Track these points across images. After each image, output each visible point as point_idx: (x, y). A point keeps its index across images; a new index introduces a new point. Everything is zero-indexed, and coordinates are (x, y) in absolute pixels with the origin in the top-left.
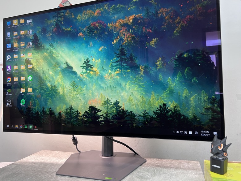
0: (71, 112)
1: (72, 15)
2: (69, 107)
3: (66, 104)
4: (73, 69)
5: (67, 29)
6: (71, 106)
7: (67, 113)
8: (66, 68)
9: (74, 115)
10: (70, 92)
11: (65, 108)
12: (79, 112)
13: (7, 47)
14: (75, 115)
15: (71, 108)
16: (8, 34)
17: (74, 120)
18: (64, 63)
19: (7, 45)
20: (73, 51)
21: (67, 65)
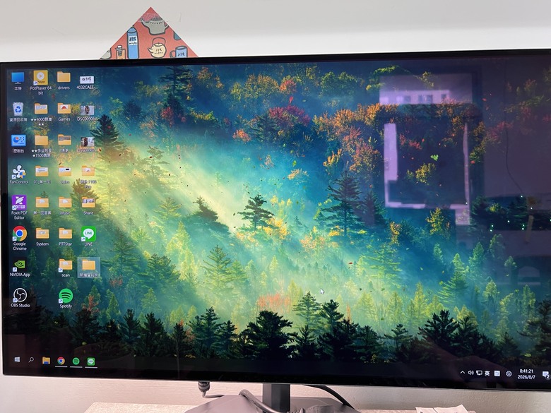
0: (209, 324)
1: (216, 81)
2: (204, 313)
3: (197, 304)
4: (217, 218)
5: (201, 117)
6: (211, 310)
7: (198, 328)
8: (199, 214)
9: (219, 331)
10: (209, 275)
11: (193, 314)
12: (233, 324)
13: (14, 144)
14: (221, 333)
15: (210, 315)
16: (15, 108)
17: (218, 345)
18: (192, 201)
19: (13, 137)
20: (218, 174)
21: (202, 207)
